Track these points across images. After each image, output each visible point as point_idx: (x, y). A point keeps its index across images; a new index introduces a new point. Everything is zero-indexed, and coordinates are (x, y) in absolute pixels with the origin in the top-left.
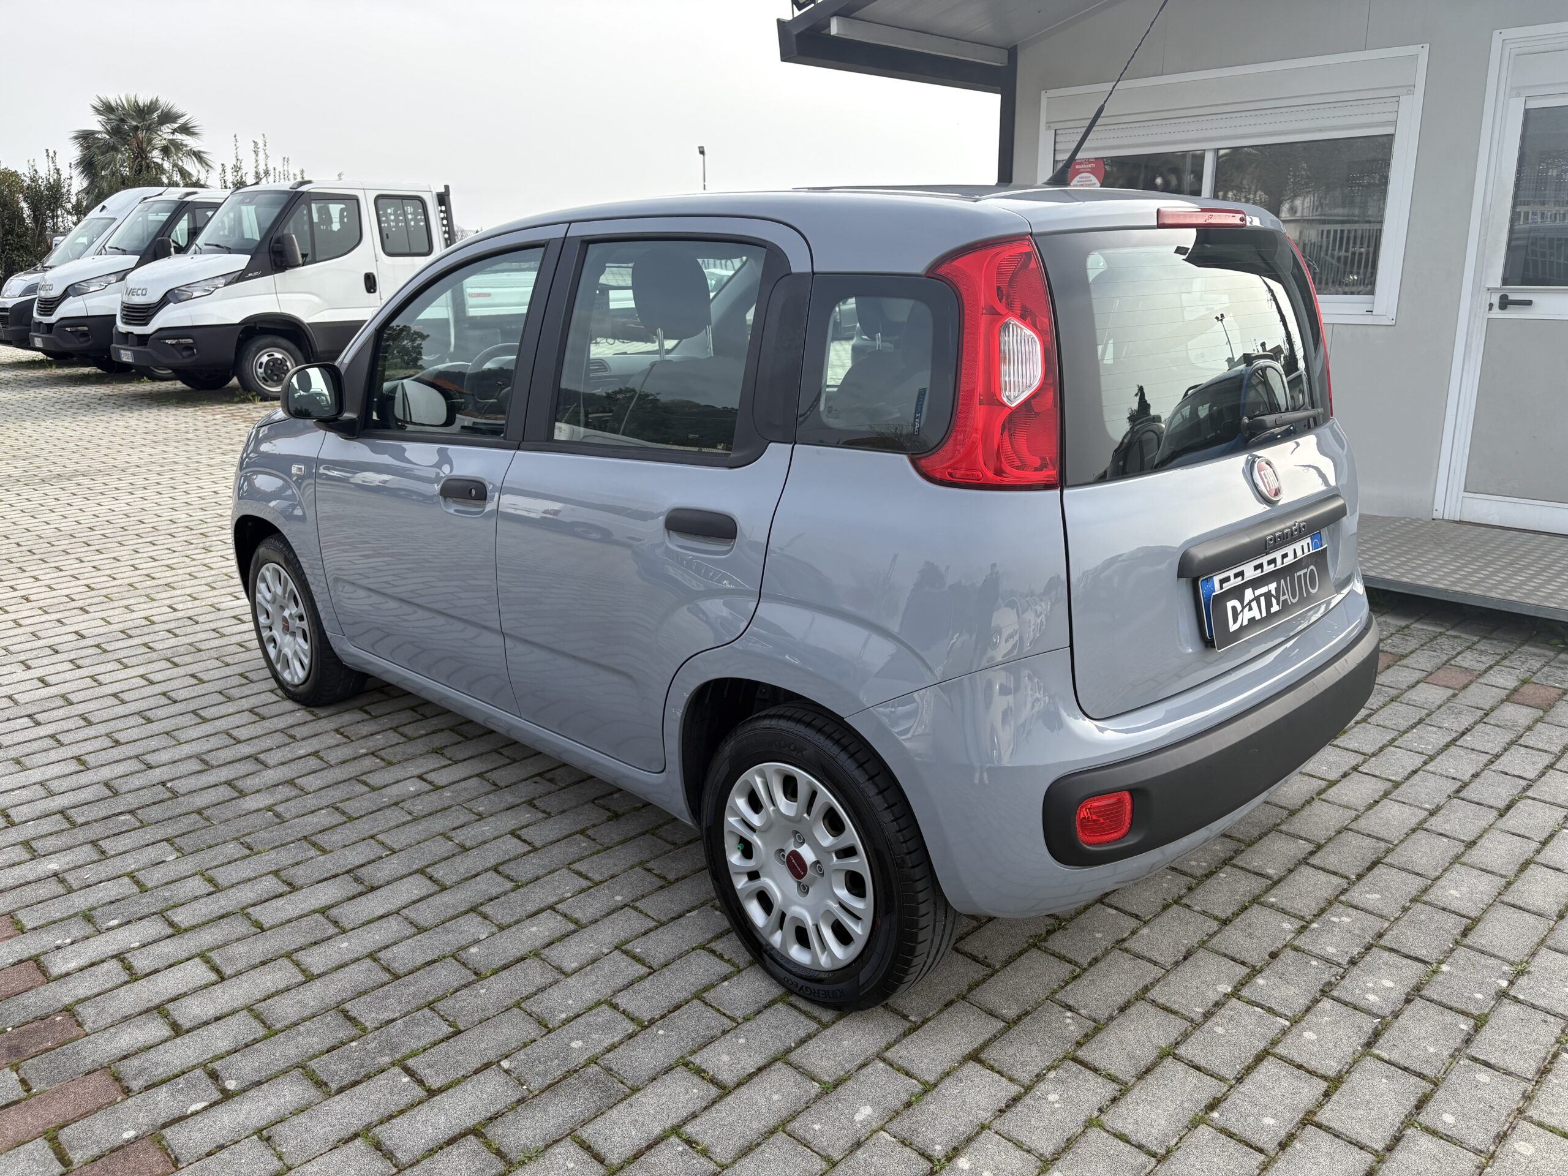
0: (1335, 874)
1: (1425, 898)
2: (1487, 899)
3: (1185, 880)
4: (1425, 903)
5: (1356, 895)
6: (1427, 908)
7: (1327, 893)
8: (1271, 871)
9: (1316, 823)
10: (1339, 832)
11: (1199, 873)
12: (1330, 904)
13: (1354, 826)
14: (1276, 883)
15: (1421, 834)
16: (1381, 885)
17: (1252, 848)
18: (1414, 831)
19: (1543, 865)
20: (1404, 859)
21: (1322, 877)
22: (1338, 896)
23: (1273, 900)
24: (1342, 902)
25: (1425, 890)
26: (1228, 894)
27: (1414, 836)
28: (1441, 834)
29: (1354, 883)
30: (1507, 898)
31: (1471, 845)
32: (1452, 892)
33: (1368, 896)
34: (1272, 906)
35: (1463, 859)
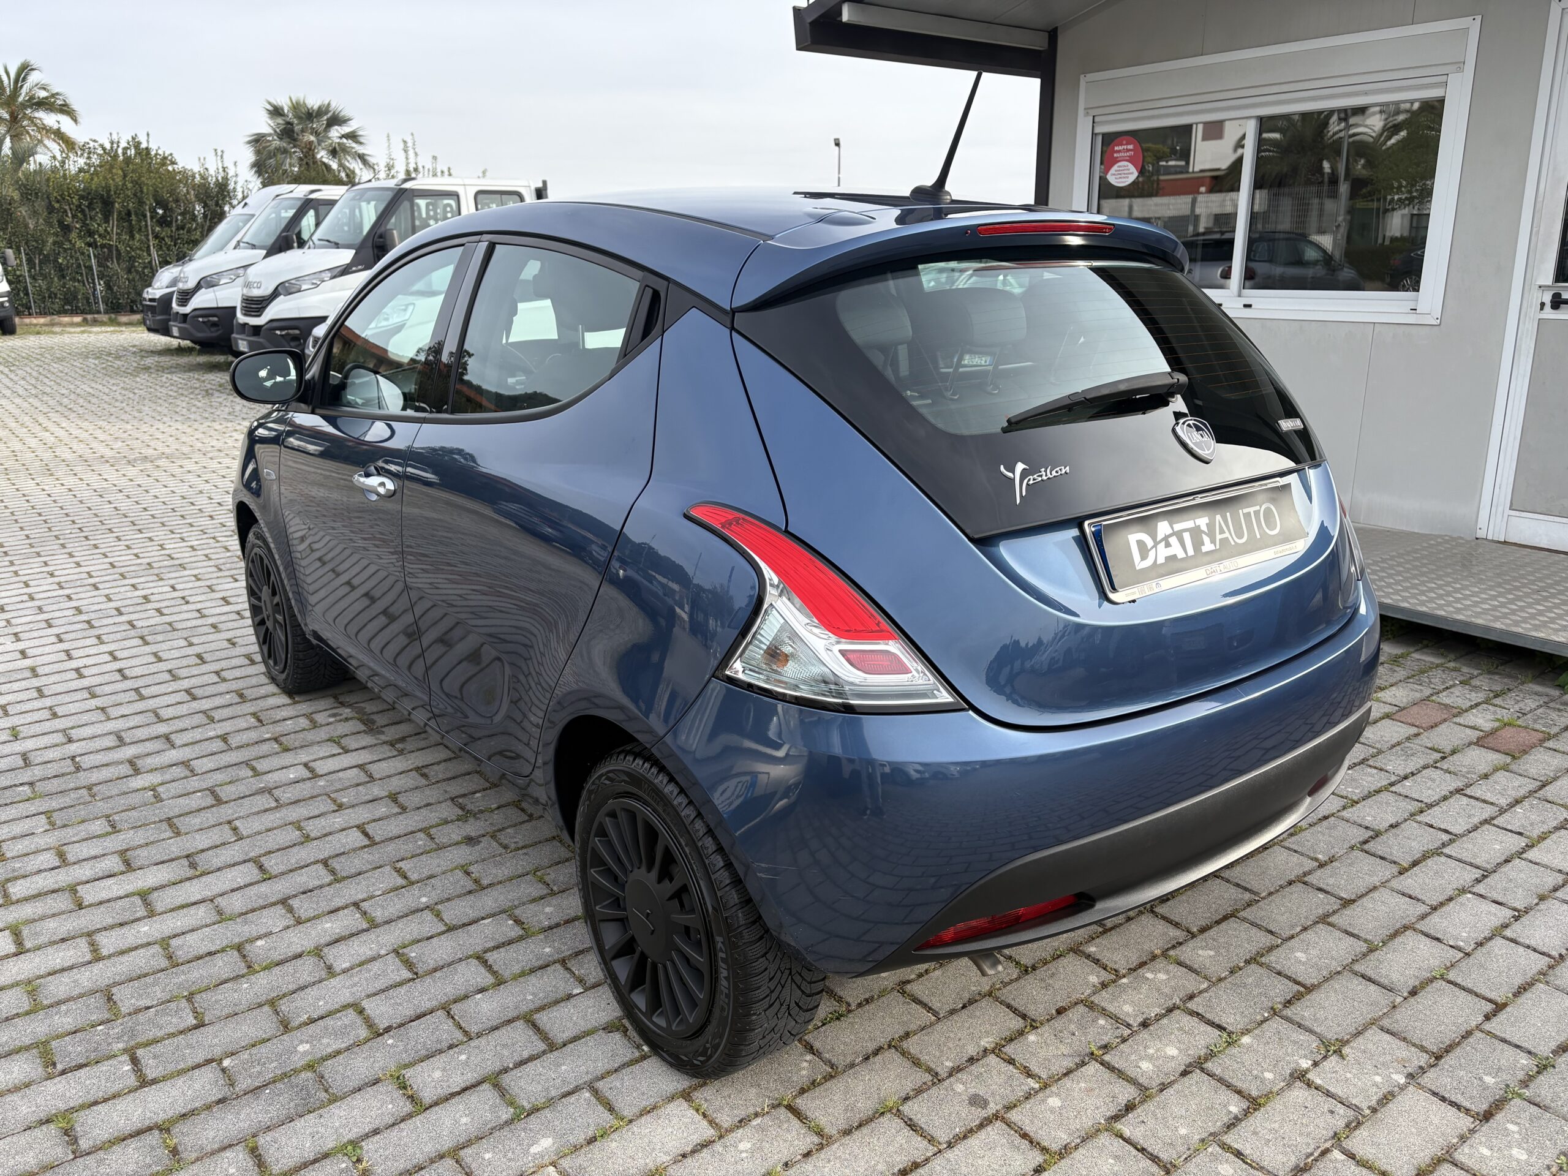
0: (1177, 925)
2: (1335, 966)
4: (1262, 965)
6: (1262, 971)
7: (1154, 946)
12: (1154, 957)
18: (1291, 883)
20: (1263, 913)
21: (1161, 928)
22: (1168, 950)
23: (1093, 949)
24: (1170, 958)
27: (1289, 889)
29: (1194, 936)
31: (1348, 903)
32: (1300, 955)
34: (1088, 956)
35: (1332, 920)
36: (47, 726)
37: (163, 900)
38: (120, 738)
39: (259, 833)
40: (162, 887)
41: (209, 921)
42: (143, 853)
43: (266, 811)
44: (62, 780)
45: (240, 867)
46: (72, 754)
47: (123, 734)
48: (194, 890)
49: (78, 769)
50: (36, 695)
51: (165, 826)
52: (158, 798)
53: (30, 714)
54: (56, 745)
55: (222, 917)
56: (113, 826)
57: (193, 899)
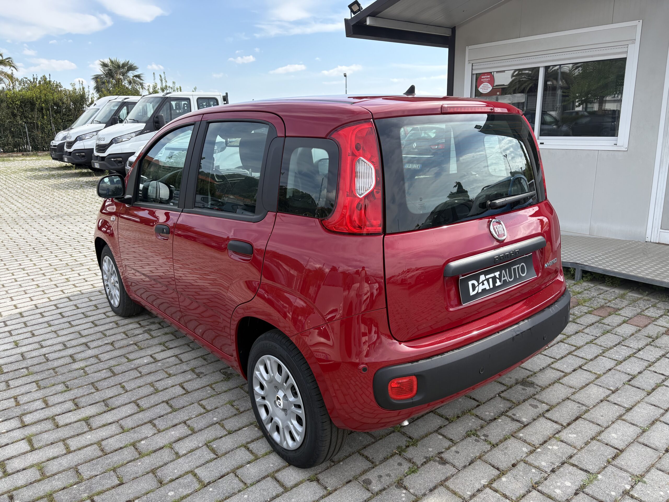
0: (556, 422)
1: (598, 438)
2: (630, 440)
3: (480, 422)
4: (598, 440)
5: (564, 435)
6: (598, 443)
7: (549, 433)
8: (524, 420)
9: (553, 395)
10: (563, 400)
11: (488, 419)
12: (550, 438)
13: (572, 397)
14: (525, 426)
15: (605, 403)
16: (578, 429)
17: (518, 407)
18: (602, 401)
19: (664, 422)
20: (593, 416)
21: (549, 423)
22: (555, 434)
23: (521, 435)
24: (556, 438)
25: (600, 433)
26: (500, 431)
27: (601, 404)
28: (615, 404)
29: (565, 428)
30: (641, 440)
31: (629, 410)
32: (613, 435)
33: (570, 435)
34: (520, 438)
35: (623, 418)
36: (31, 340)
37: (96, 422)
38: (65, 345)
39: (135, 389)
40: (94, 416)
41: (118, 432)
42: (83, 400)
43: (136, 378)
44: (41, 365)
45: (129, 405)
46: (44, 353)
47: (66, 343)
48: (109, 417)
49: (48, 360)
50: (23, 326)
51: (91, 386)
52: (86, 374)
53: (22, 335)
54: (36, 349)
55: (124, 430)
56: (67, 387)
57: (109, 422)
